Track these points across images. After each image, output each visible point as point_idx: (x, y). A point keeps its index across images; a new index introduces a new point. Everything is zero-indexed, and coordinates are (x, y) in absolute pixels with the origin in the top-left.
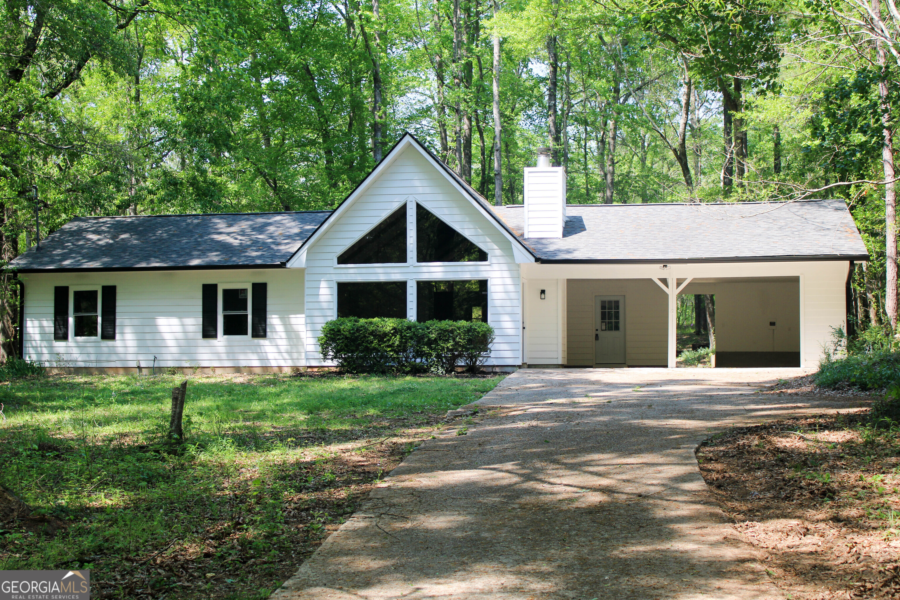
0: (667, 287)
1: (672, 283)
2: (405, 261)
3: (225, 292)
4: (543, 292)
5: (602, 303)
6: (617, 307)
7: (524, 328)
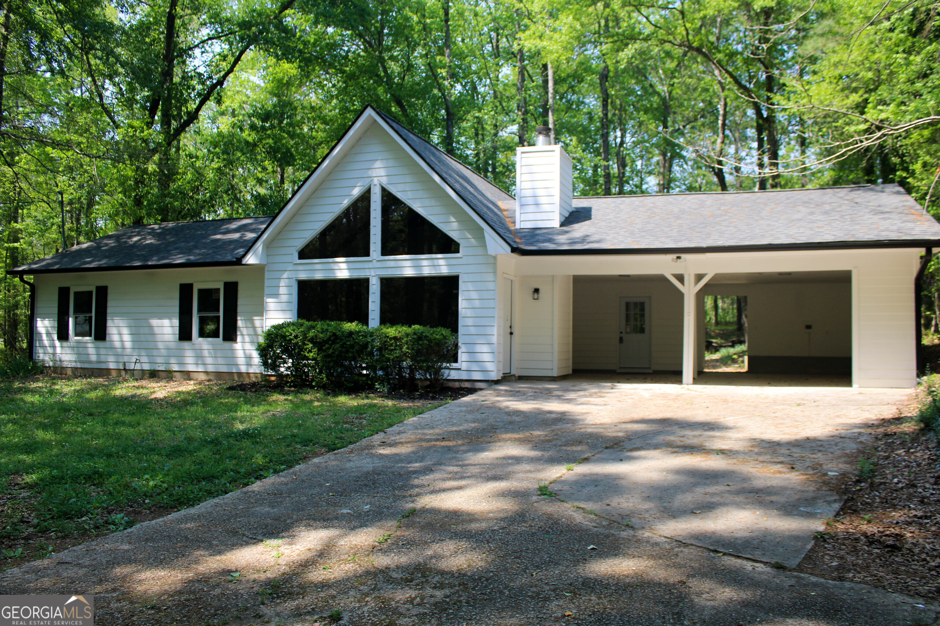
0: (683, 283)
1: (689, 279)
2: (368, 255)
3: (200, 291)
4: (537, 291)
5: (627, 304)
6: (643, 309)
7: (511, 333)
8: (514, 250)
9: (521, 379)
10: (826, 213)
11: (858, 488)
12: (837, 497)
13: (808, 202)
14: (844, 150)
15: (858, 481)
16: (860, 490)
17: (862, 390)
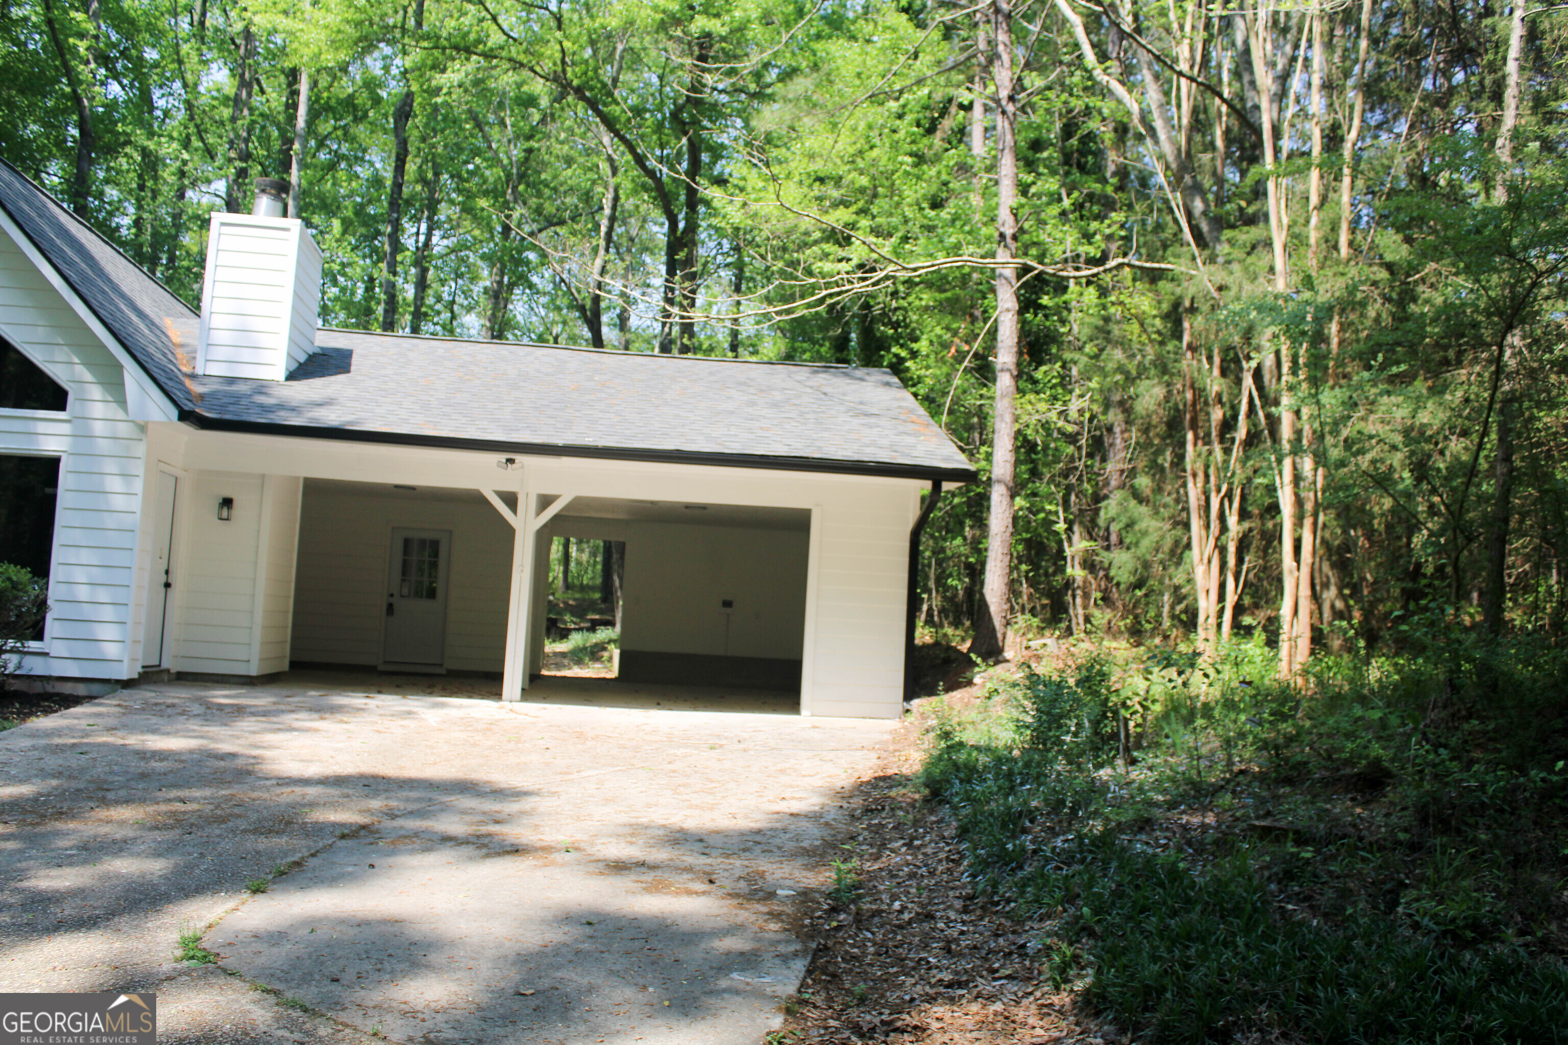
0: (515, 511)
1: (527, 504)
4: (227, 503)
5: (407, 542)
6: (435, 553)
7: (167, 585)
8: (185, 416)
9: (183, 678)
10: (775, 405)
11: (834, 924)
12: (798, 947)
13: (745, 384)
14: (824, 293)
15: (834, 910)
16: (838, 929)
17: (817, 720)
